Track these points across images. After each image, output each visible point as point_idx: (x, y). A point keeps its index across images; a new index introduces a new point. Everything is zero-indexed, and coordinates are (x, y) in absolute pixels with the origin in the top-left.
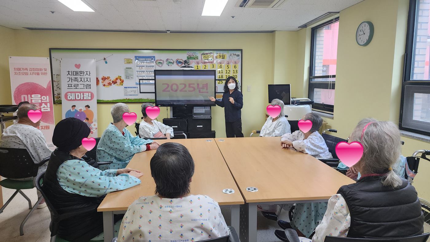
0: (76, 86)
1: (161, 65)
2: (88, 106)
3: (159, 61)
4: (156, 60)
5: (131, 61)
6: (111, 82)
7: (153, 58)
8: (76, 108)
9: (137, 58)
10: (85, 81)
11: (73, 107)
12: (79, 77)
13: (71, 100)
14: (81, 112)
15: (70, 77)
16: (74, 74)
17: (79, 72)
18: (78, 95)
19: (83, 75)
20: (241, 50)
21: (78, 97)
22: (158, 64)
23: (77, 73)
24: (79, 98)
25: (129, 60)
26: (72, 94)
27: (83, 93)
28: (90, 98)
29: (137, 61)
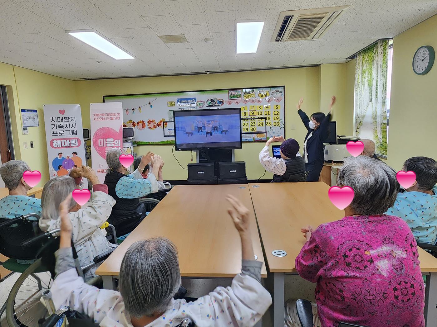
0: (62, 133)
1: (201, 106)
2: (75, 153)
3: (200, 102)
4: (197, 102)
5: (174, 104)
6: (156, 125)
7: (193, 99)
8: (63, 156)
9: (179, 100)
10: (70, 128)
11: (60, 155)
12: (63, 123)
13: (57, 147)
14: (68, 159)
15: (55, 123)
16: (59, 121)
17: (63, 118)
18: (64, 142)
19: (68, 120)
20: (284, 87)
21: (64, 144)
22: (199, 105)
23: (61, 119)
24: (66, 145)
25: (172, 103)
26: (58, 141)
27: (70, 139)
28: (77, 145)
29: (180, 103)
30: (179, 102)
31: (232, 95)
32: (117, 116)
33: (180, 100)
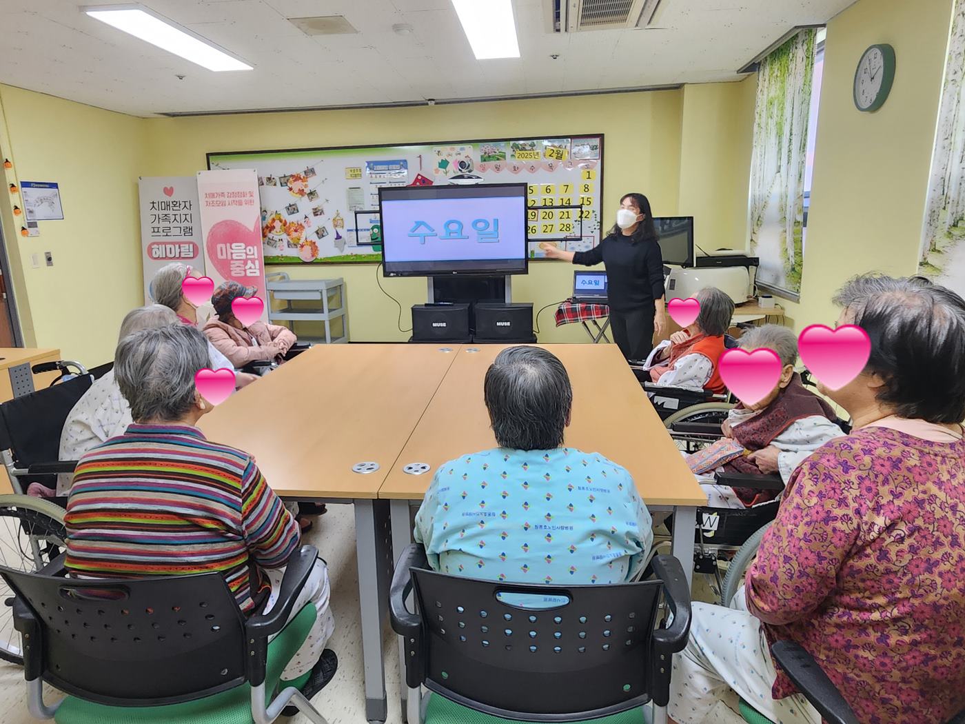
0: (167, 231)
5: (359, 173)
7: (403, 164)
10: (182, 221)
13: (158, 258)
15: (157, 213)
18: (170, 248)
19: (178, 208)
20: (601, 136)
21: (171, 253)
25: (354, 170)
26: (160, 246)
27: (180, 244)
29: (373, 172)
30: (370, 169)
31: (485, 153)
32: (248, 198)
33: (372, 164)
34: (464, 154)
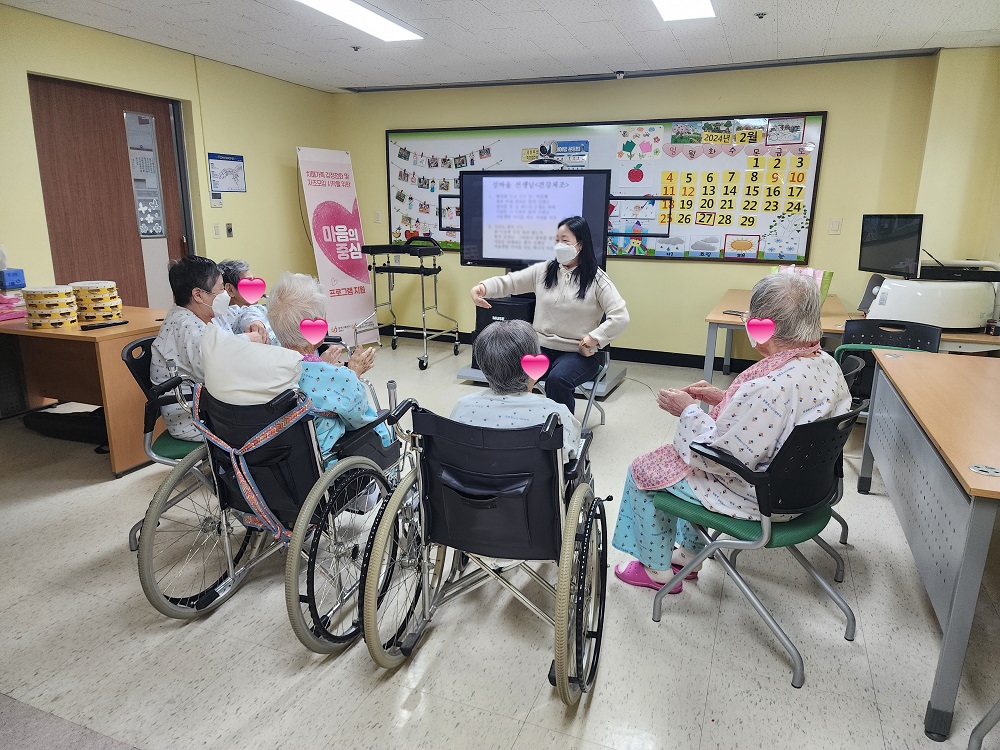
5: (536, 154)
7: (583, 144)
20: (824, 115)
25: (531, 152)
34: (653, 135)
